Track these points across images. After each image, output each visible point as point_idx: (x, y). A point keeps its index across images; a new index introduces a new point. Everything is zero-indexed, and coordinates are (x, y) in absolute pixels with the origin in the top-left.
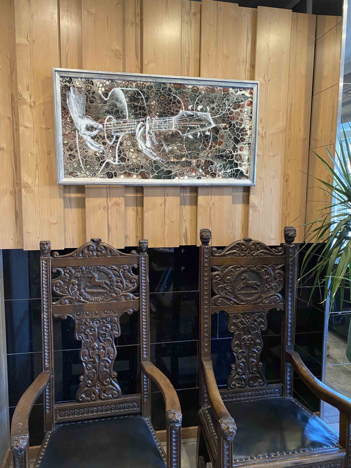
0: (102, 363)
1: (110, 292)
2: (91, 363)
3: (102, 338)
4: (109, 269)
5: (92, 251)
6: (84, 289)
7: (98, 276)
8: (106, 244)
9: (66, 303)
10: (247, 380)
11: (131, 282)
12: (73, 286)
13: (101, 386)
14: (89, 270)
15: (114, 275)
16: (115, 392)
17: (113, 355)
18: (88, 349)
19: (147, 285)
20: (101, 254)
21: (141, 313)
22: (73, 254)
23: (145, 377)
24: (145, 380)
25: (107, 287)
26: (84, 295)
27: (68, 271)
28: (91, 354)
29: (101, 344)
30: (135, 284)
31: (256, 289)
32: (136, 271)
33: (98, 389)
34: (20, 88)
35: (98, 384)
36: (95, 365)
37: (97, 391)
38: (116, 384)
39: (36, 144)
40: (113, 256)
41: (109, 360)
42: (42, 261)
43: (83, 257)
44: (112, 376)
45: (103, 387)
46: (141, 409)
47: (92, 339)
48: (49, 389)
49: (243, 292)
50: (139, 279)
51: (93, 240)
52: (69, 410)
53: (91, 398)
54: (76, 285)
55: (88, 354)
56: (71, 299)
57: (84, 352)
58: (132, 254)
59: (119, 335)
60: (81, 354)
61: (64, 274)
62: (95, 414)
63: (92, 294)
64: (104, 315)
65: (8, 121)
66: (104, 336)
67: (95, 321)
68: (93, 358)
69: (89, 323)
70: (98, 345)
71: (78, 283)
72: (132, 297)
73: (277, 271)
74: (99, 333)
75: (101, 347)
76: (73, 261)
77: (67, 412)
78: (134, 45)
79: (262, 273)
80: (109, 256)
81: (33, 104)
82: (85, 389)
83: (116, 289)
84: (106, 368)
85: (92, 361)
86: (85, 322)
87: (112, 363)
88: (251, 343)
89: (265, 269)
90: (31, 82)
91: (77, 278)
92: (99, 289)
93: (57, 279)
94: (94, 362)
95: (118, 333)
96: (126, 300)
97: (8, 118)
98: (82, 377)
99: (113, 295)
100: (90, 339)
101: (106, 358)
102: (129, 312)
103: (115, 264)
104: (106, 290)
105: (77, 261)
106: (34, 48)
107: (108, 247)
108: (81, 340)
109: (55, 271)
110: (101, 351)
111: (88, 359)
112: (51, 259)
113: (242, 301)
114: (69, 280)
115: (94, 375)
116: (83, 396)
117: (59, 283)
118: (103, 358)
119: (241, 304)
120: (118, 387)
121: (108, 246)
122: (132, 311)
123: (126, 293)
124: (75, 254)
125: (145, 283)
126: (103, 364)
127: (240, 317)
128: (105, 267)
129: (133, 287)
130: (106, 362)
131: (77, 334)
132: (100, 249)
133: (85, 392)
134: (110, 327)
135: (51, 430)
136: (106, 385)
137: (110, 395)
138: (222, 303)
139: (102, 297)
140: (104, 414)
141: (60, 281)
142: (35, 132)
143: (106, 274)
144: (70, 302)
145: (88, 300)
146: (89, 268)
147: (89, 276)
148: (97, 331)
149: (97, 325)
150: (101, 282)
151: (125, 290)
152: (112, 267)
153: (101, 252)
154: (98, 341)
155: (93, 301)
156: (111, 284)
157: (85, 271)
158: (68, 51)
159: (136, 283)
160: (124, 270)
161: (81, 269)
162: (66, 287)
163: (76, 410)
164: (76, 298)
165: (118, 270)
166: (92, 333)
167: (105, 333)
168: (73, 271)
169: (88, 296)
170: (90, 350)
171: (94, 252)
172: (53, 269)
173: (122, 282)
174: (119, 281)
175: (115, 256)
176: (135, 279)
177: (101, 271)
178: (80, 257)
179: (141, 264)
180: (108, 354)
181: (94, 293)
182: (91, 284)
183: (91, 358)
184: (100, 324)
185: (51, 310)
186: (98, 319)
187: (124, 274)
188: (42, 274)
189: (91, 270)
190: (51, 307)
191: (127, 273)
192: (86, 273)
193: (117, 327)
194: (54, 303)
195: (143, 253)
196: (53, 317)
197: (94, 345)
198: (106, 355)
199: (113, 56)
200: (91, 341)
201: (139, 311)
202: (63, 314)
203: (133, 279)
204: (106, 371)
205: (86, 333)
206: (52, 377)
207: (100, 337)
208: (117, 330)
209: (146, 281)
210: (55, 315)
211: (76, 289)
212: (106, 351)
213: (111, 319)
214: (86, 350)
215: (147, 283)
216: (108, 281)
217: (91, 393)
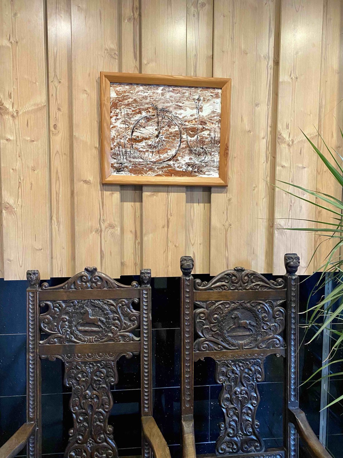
2: (82, 414)
3: (96, 385)
4: (105, 303)
5: (86, 282)
6: (76, 326)
7: (92, 312)
8: (102, 274)
9: (55, 343)
11: (130, 320)
12: (64, 323)
13: (94, 443)
14: (82, 305)
15: (111, 311)
16: (109, 451)
17: (107, 406)
18: (78, 398)
19: (149, 324)
20: (95, 286)
21: (141, 358)
22: (64, 286)
25: (103, 325)
26: (76, 334)
27: (58, 305)
28: (82, 405)
29: (95, 392)
30: (136, 322)
32: (137, 306)
33: (90, 446)
35: (90, 440)
36: (87, 418)
37: (89, 448)
38: (111, 442)
39: (18, 158)
40: (110, 288)
41: (104, 412)
42: (29, 294)
43: (76, 289)
44: (107, 432)
45: (96, 444)
47: (84, 387)
48: (33, 443)
50: (140, 316)
51: (86, 270)
53: (82, 457)
54: (66, 321)
55: (79, 403)
56: (60, 337)
57: (74, 401)
58: (132, 286)
59: (116, 382)
60: (71, 404)
61: (53, 308)
63: (85, 332)
64: (99, 359)
66: (98, 382)
67: (88, 365)
68: (85, 410)
69: (81, 367)
70: (91, 393)
71: (69, 319)
73: (275, 309)
74: (92, 379)
75: (95, 396)
76: (64, 293)
78: (132, 44)
79: (258, 311)
80: (105, 289)
81: (15, 114)
82: (74, 446)
83: (113, 327)
84: (100, 422)
85: (83, 413)
86: (76, 366)
87: (107, 415)
89: (261, 305)
90: (14, 89)
91: (67, 313)
92: (93, 327)
93: (46, 315)
94: (86, 414)
95: (115, 380)
96: (125, 341)
98: (72, 431)
99: (109, 334)
100: (82, 386)
101: (100, 410)
102: (127, 356)
103: (112, 298)
104: (101, 329)
105: (68, 293)
106: (17, 51)
107: (104, 277)
108: (71, 387)
109: (43, 304)
110: (94, 401)
111: (79, 409)
112: (39, 291)
114: (59, 316)
115: (86, 430)
116: (73, 454)
117: (47, 318)
118: (97, 410)
120: (114, 445)
122: (131, 354)
123: (125, 333)
124: (66, 286)
125: (147, 321)
126: (96, 417)
128: (101, 302)
129: (133, 325)
130: (100, 414)
131: (66, 380)
132: (95, 280)
133: (75, 450)
134: (105, 372)
136: (100, 443)
137: (104, 455)
139: (96, 337)
141: (48, 316)
142: (18, 146)
143: (101, 310)
144: (60, 342)
146: (81, 301)
147: (82, 311)
148: (89, 377)
149: (90, 369)
150: (94, 319)
151: (123, 330)
152: (108, 302)
153: (96, 283)
154: (91, 389)
155: (84, 341)
156: (107, 321)
157: (77, 306)
158: (56, 52)
159: (137, 320)
160: (123, 305)
161: (73, 303)
162: (55, 324)
164: (66, 337)
165: (115, 304)
166: (84, 379)
167: (99, 379)
168: (64, 305)
169: (80, 334)
170: (81, 398)
171: (88, 283)
172: (41, 303)
173: (120, 320)
174: (116, 318)
175: (112, 288)
176: (135, 317)
177: (95, 306)
178: (72, 289)
179: (143, 299)
180: (103, 405)
181: (87, 332)
182: (84, 321)
183: (82, 409)
184: (94, 368)
185: (38, 350)
186: (92, 363)
187: (122, 310)
188: (29, 308)
189: (84, 304)
190: (38, 347)
191: (126, 309)
192: (78, 308)
193: (113, 372)
194: (41, 342)
195: (146, 285)
196: (40, 358)
197: (87, 393)
198: (100, 405)
199: (107, 56)
200: (83, 387)
201: (140, 354)
202: (52, 356)
203: (133, 316)
204: (100, 425)
205: (78, 379)
206: (37, 429)
207: (93, 383)
208: (114, 377)
209: (148, 319)
210: (43, 356)
211: (66, 327)
212: (101, 401)
213: (106, 363)
214: (77, 399)
215: (149, 322)
216: (103, 318)
217: (81, 451)
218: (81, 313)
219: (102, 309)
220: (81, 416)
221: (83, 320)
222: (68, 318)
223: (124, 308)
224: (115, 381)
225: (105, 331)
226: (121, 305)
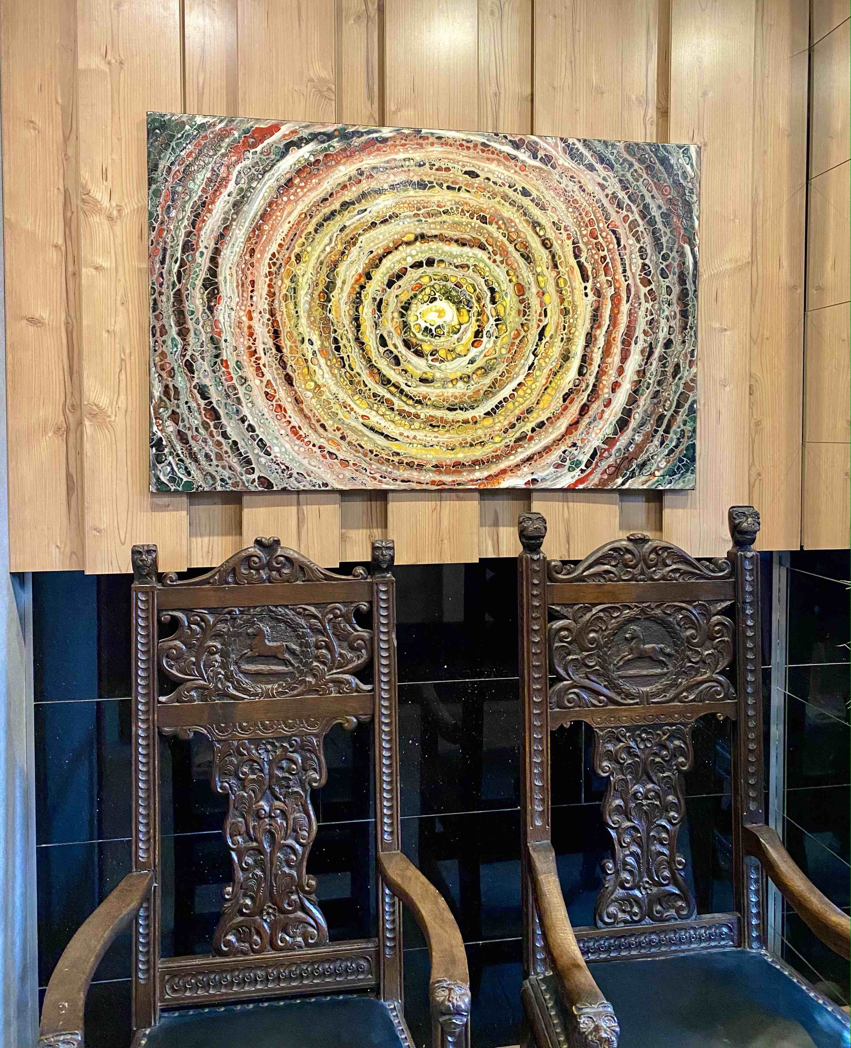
0: (279, 854)
1: (301, 673)
2: (252, 852)
3: (280, 788)
4: (299, 613)
5: (257, 570)
6: (236, 663)
7: (272, 632)
8: (292, 552)
9: (192, 699)
10: (646, 900)
11: (352, 648)
12: (212, 657)
13: (277, 914)
14: (249, 617)
15: (310, 628)
16: (310, 929)
17: (307, 834)
18: (244, 817)
19: (392, 654)
20: (278, 577)
21: (377, 726)
22: (211, 577)
23: (387, 891)
24: (387, 900)
25: (294, 659)
26: (237, 679)
27: (199, 619)
28: (251, 830)
29: (277, 803)
30: (363, 651)
31: (663, 664)
32: (366, 619)
33: (268, 921)
34: (85, 175)
35: (269, 907)
36: (262, 859)
37: (266, 925)
38: (314, 911)
39: (121, 308)
40: (308, 581)
41: (297, 846)
42: (136, 595)
43: (236, 584)
44: (304, 888)
45: (282, 916)
46: (378, 977)
47: (254, 792)
48: (147, 918)
49: (631, 672)
50: (372, 639)
51: (258, 543)
52: (194, 976)
53: (251, 946)
54: (216, 653)
55: (243, 829)
56: (204, 688)
57: (233, 823)
58: (354, 576)
59: (323, 781)
60: (228, 830)
61: (189, 626)
62: (259, 987)
63: (256, 676)
64: (286, 732)
65: (55, 254)
66: (284, 783)
67: (264, 747)
68: (257, 841)
69: (249, 750)
70: (271, 807)
71: (222, 649)
72: (354, 685)
74: (271, 775)
75: (278, 811)
76: (211, 593)
77: (189, 979)
78: (364, 69)
80: (298, 582)
81: (115, 213)
82: (235, 921)
83: (315, 664)
84: (290, 867)
85: (253, 849)
86: (238, 748)
87: (304, 853)
88: (653, 804)
90: (113, 159)
91: (218, 635)
92: (273, 664)
93: (172, 640)
94: (260, 851)
95: (321, 776)
96: (340, 693)
97: (56, 247)
98: (229, 889)
99: (307, 679)
100: (251, 792)
101: (290, 842)
102: (346, 725)
103: (313, 602)
104: (290, 668)
105: (219, 593)
106: (122, 80)
107: (296, 559)
108: (228, 794)
109: (166, 617)
110: (277, 824)
111: (245, 842)
112: (157, 590)
113: (628, 695)
114: (202, 641)
115: (259, 885)
116: (231, 938)
117: (175, 647)
118: (282, 842)
119: (625, 702)
120: (320, 917)
121: (296, 555)
122: (355, 720)
123: (341, 676)
124: (215, 578)
125: (387, 650)
126: (282, 856)
127: (624, 736)
128: (289, 609)
129: (358, 659)
130: (289, 850)
131: (217, 779)
132: (277, 564)
133: (237, 930)
134: (300, 761)
135: (150, 1025)
136: (289, 912)
137: (300, 939)
138: (580, 702)
139: (280, 686)
140: (283, 988)
141: (178, 643)
142: (120, 281)
143: (291, 627)
144: (203, 698)
145: (245, 691)
146: (249, 610)
147: (250, 630)
148: (266, 771)
149: (268, 756)
150: (277, 647)
151: (337, 668)
152: (305, 610)
153: (278, 570)
154: (270, 796)
155: (256, 695)
156: (303, 651)
157: (240, 619)
158: (203, 84)
159: (366, 648)
160: (336, 617)
161: (230, 613)
162: (193, 659)
163: (212, 977)
164: (216, 686)
165: (319, 615)
166: (255, 777)
167: (287, 775)
168: (211, 619)
169: (247, 681)
170: (250, 819)
171: (261, 571)
172: (161, 615)
173: (331, 647)
174: (323, 643)
175: (313, 581)
176: (362, 640)
177: (277, 619)
178: (228, 583)
179: (378, 603)
180: (294, 830)
181: (260, 674)
182: (255, 652)
183: (251, 839)
184: (275, 752)
185: (156, 716)
186: (271, 740)
187: (334, 627)
188: (136, 626)
189: (254, 616)
190: (156, 709)
191: (342, 625)
192: (241, 625)
193: (316, 761)
194: (163, 699)
195: (383, 575)
196: (160, 733)
197: (261, 806)
198: (289, 831)
199: (312, 94)
200: (253, 795)
201: (373, 720)
202: (184, 728)
203: (358, 640)
204: (289, 874)
205: (241, 775)
206: (155, 887)
207: (275, 785)
208: (318, 769)
209: (389, 644)
210: (166, 729)
211: (217, 664)
212: (291, 822)
213: (302, 741)
214: (240, 819)
215: (392, 651)
216: (295, 644)
217: (250, 931)
218: (248, 634)
219: (293, 627)
220: (248, 856)
221: (251, 651)
222: (219, 647)
223: (339, 623)
224: (320, 779)
225: (298, 673)
226: (332, 616)
